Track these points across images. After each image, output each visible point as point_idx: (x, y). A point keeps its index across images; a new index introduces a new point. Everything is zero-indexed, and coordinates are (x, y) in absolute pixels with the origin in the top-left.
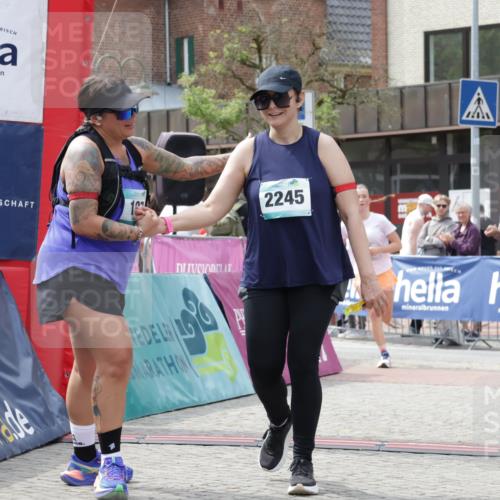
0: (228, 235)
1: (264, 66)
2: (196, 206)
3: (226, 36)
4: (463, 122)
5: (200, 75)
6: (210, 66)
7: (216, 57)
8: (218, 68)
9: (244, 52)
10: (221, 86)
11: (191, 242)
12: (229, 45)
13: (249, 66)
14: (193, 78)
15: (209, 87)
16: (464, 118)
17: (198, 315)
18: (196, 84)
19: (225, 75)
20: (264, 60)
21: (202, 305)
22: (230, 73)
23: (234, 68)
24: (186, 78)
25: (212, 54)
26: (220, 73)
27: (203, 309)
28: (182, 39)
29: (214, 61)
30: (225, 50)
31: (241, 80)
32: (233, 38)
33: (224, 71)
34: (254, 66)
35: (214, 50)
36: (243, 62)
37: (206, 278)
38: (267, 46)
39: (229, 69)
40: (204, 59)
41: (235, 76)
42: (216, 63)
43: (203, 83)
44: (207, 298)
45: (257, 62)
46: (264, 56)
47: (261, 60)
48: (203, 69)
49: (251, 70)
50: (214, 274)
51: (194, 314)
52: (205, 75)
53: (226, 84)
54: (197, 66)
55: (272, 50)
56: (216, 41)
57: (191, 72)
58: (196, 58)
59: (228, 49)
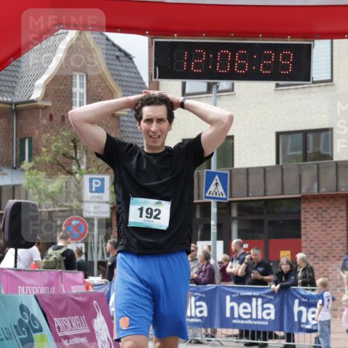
0: (53, 269)
1: (78, 158)
2: (31, 249)
3: (53, 138)
4: (206, 197)
5: (36, 163)
6: (42, 157)
7: (47, 151)
8: (48, 159)
9: (66, 149)
10: (50, 170)
11: (26, 273)
12: (56, 144)
13: (68, 158)
14: (31, 164)
15: (41, 171)
16: (207, 195)
17: (29, 322)
18: (33, 168)
19: (52, 164)
20: (78, 154)
21: (32, 315)
22: (56, 162)
23: (58, 159)
24: (26, 164)
25: (44, 149)
26: (49, 162)
27: (33, 318)
28: (25, 139)
29: (45, 154)
30: (53, 147)
31: (63, 166)
32: (58, 139)
33: (51, 160)
34: (72, 158)
35: (46, 147)
36: (64, 155)
37: (36, 297)
38: (81, 145)
39: (55, 159)
40: (39, 153)
41: (58, 164)
42: (47, 155)
43: (38, 168)
44: (36, 311)
45: (74, 155)
46: (78, 151)
47: (76, 154)
48: (38, 159)
49: (69, 161)
50: (42, 295)
51: (27, 321)
52: (39, 163)
53: (53, 169)
54: (33, 157)
55: (84, 147)
56: (47, 141)
57: (30, 161)
58: (33, 152)
59: (55, 147)
